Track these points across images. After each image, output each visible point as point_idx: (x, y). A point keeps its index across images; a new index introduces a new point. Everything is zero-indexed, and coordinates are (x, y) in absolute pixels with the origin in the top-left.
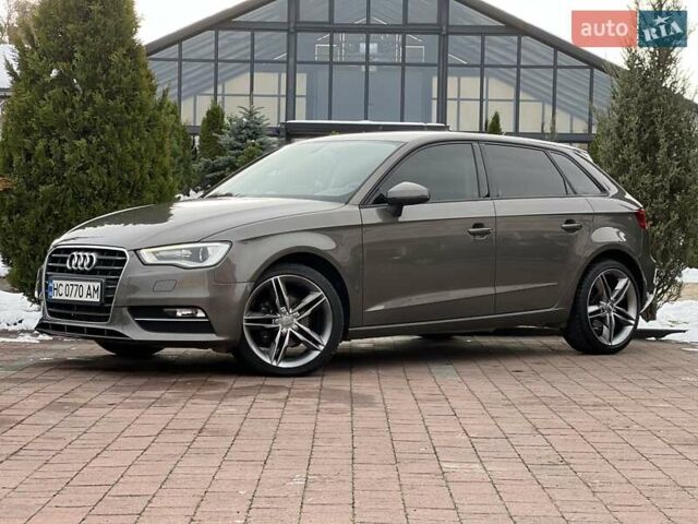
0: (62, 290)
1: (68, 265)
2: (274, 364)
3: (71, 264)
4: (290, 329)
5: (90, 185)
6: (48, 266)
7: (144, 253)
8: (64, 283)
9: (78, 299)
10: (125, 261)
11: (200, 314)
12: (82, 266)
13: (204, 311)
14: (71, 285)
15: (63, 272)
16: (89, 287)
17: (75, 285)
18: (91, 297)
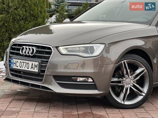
0: (18, 64)
1: (21, 52)
2: (123, 103)
4: (129, 86)
5: (19, 15)
6: (10, 52)
7: (61, 48)
8: (19, 61)
9: (26, 69)
10: (52, 52)
11: (90, 80)
12: (28, 53)
13: (92, 79)
14: (23, 62)
15: (18, 55)
16: (32, 64)
17: (25, 63)
18: (33, 69)
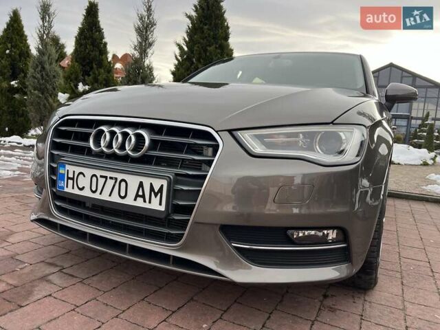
0: (84, 182)
1: (91, 144)
3: (97, 143)
6: (54, 143)
7: (246, 137)
8: (89, 172)
9: (115, 198)
10: (216, 148)
14: (101, 176)
15: (83, 154)
16: (141, 185)
17: (111, 178)
18: (145, 201)
